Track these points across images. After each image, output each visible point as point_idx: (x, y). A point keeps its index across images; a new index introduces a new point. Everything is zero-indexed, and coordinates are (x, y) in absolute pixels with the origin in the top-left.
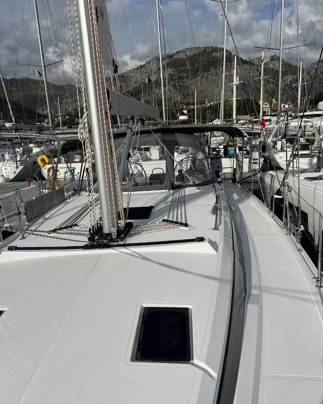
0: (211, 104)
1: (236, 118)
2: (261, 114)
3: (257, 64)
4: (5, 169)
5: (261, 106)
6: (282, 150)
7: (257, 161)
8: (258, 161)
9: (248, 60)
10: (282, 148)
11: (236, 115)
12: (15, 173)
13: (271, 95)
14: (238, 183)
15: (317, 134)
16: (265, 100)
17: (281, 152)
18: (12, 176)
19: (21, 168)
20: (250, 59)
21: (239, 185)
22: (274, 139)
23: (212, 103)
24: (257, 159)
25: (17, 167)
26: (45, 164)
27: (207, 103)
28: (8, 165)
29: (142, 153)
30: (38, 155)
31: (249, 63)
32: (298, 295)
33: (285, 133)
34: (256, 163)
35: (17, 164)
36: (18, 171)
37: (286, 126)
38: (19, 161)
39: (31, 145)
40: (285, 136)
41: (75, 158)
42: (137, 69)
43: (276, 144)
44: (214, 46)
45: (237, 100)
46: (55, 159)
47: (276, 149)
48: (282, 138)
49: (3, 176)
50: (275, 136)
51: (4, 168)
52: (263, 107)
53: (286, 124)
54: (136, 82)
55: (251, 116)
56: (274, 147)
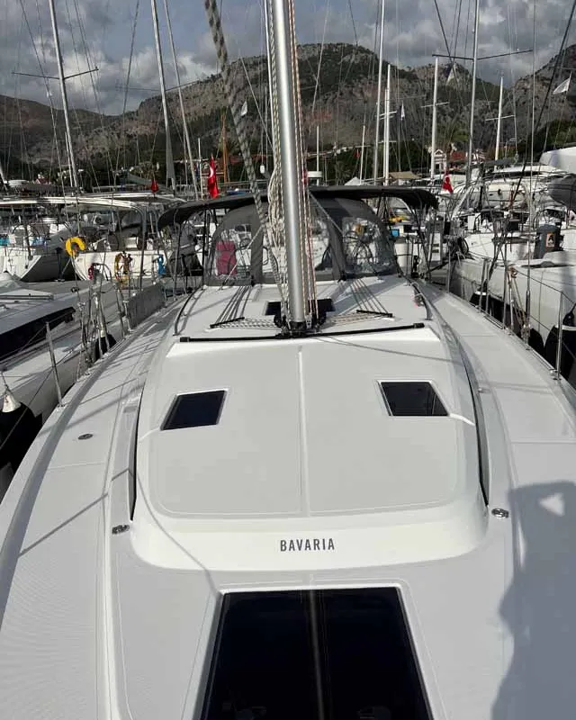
0: (342, 151)
1: (390, 176)
2: (432, 170)
3: (422, 77)
4: (9, 260)
5: (433, 155)
6: (476, 231)
7: (437, 248)
8: (439, 248)
9: (407, 70)
10: (475, 229)
11: (390, 171)
12: (27, 267)
13: (451, 136)
14: (422, 278)
15: (531, 206)
16: (439, 145)
17: (474, 233)
18: (22, 273)
19: (37, 258)
20: (410, 68)
21: (423, 281)
22: (462, 212)
23: (344, 149)
24: (437, 245)
25: (30, 258)
26: (79, 252)
27: (335, 147)
28: (13, 254)
29: (244, 235)
30: (62, 237)
31: (408, 76)
32: (538, 389)
33: (480, 203)
34: (437, 251)
35: (29, 251)
36: (32, 264)
37: (481, 192)
38: (33, 247)
39: (47, 220)
40: (479, 208)
41: (130, 242)
42: (207, 82)
43: (466, 221)
44: (346, 42)
45: (390, 144)
46: (94, 244)
47: (467, 229)
48: (475, 211)
49: (6, 272)
50: (464, 207)
51: (6, 259)
52: (435, 158)
53: (482, 188)
54: (204, 107)
55: (415, 172)
56: (462, 225)
